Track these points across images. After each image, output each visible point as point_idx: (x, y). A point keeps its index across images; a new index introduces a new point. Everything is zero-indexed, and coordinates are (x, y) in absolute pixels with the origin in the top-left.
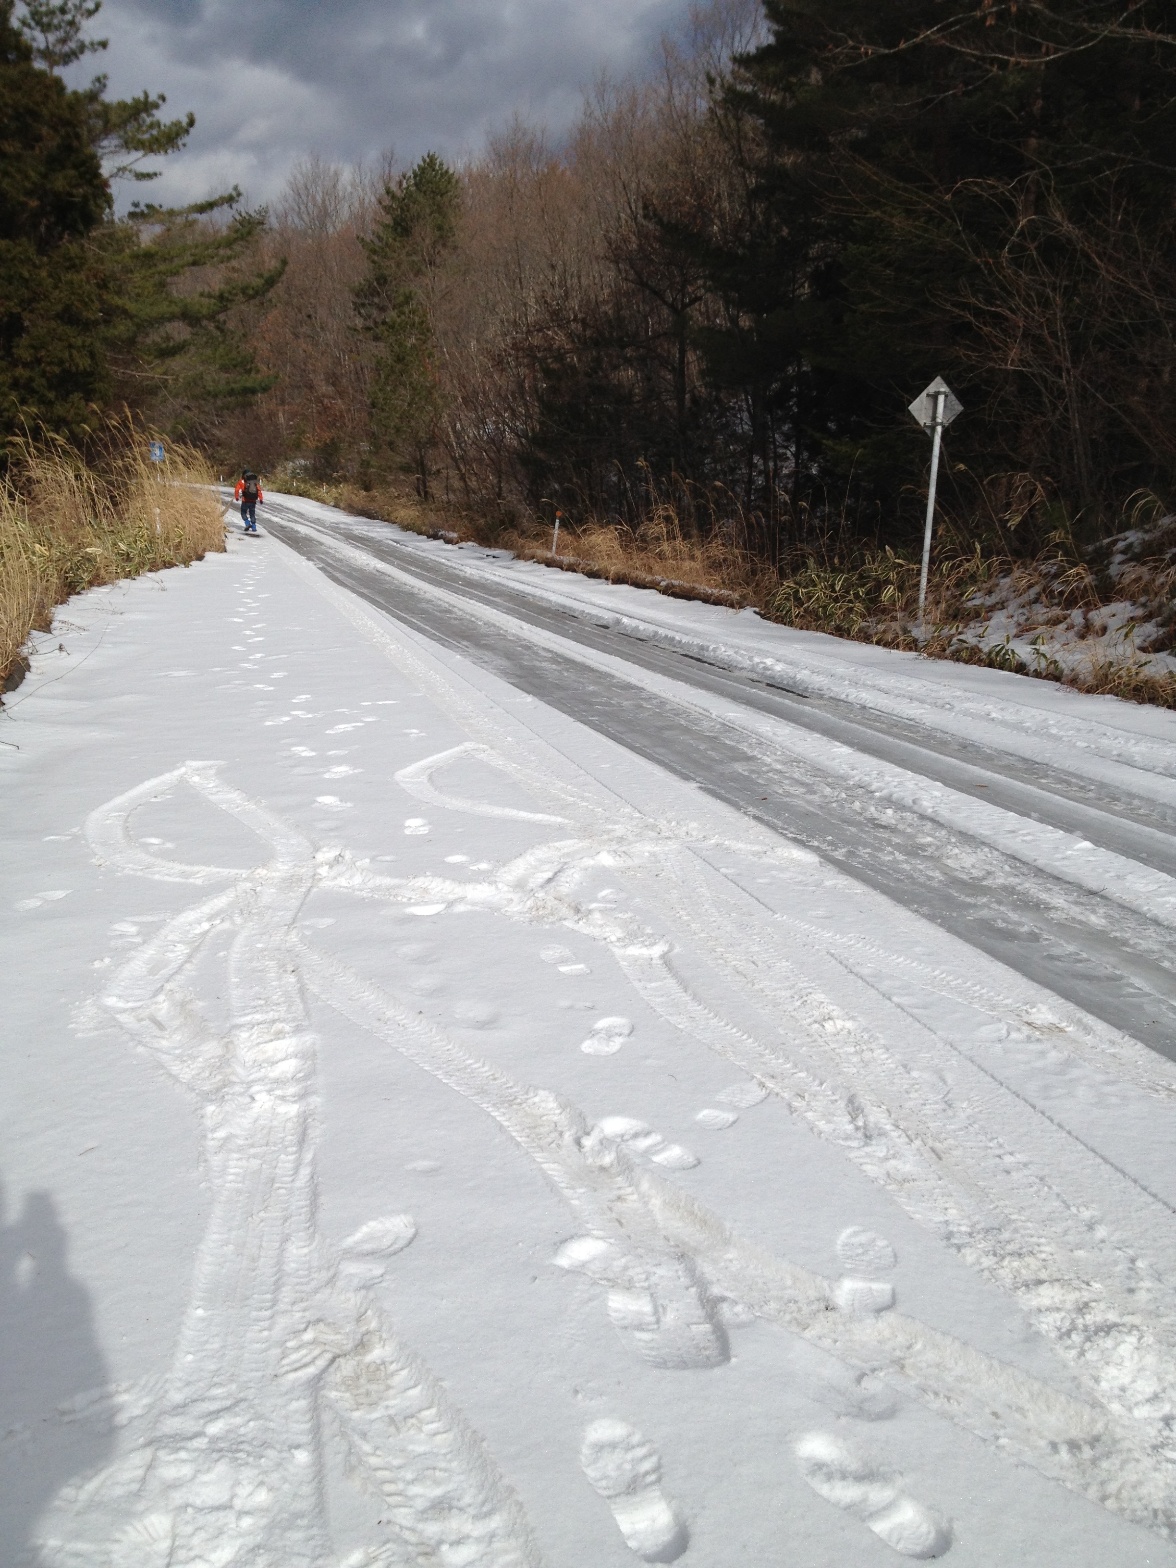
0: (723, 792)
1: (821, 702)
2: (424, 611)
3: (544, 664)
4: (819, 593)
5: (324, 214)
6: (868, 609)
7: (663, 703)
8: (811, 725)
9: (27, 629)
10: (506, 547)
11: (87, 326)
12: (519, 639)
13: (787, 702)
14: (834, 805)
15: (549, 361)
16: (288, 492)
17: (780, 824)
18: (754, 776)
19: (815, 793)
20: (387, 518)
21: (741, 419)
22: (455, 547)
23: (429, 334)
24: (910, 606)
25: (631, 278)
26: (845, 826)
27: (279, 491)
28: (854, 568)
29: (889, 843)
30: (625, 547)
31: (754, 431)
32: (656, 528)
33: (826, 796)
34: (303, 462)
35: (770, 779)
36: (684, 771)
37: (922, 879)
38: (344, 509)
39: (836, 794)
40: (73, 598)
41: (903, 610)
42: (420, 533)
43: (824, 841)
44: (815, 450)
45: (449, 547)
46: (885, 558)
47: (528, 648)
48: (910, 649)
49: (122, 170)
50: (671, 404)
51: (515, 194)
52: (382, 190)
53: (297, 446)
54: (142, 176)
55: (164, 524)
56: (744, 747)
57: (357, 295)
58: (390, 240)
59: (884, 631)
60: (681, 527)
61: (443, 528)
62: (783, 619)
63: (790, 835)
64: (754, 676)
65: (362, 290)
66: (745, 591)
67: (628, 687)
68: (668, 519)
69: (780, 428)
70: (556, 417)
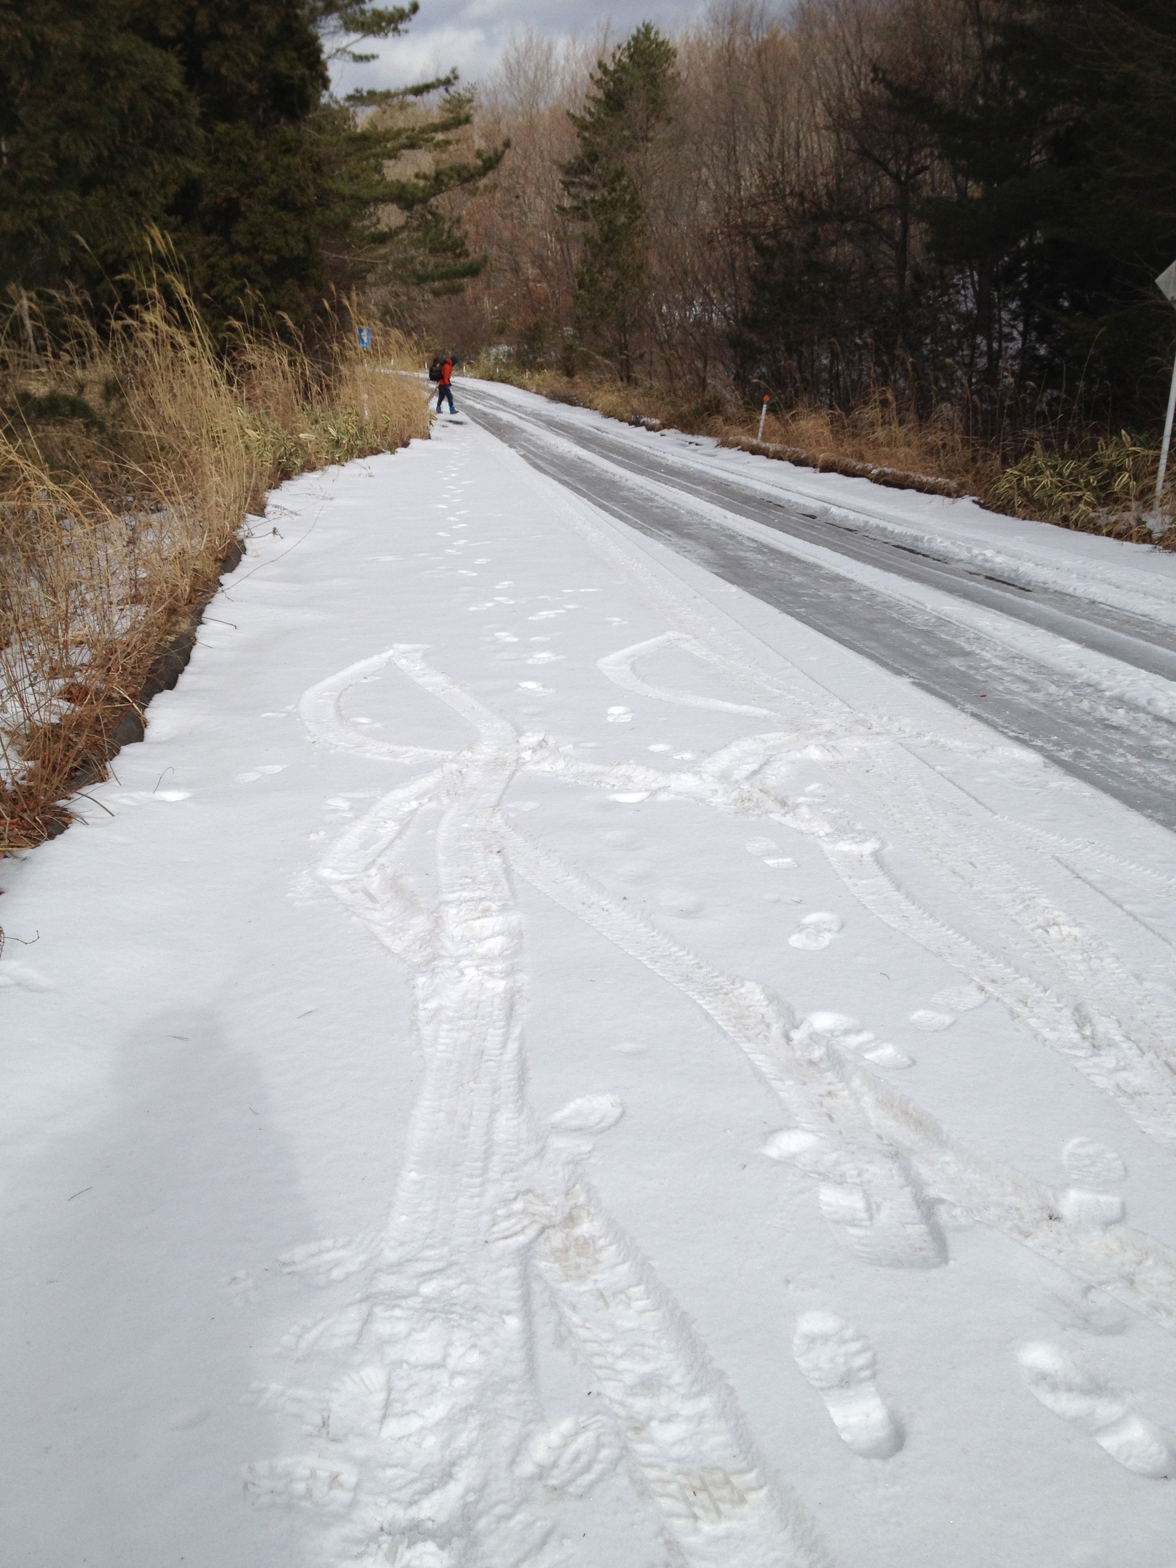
0: (937, 687)
1: (1046, 596)
2: (625, 499)
3: (749, 554)
4: (1046, 480)
5: (535, 90)
6: (1098, 498)
7: (873, 596)
8: (1034, 620)
9: (242, 512)
10: (709, 434)
11: (301, 211)
12: (723, 528)
13: (1009, 596)
14: (1060, 703)
15: (763, 237)
16: (491, 379)
17: (1000, 722)
18: (972, 672)
19: (1038, 690)
20: (589, 405)
21: (966, 296)
22: (658, 433)
23: (638, 212)
24: (1145, 495)
25: (853, 148)
26: (1071, 725)
27: (482, 378)
28: (1085, 455)
29: (1121, 744)
30: (834, 433)
31: (979, 309)
32: (871, 413)
33: (1051, 695)
34: (506, 348)
35: (989, 676)
36: (896, 665)
37: (1157, 784)
38: (546, 396)
39: (1062, 692)
40: (285, 484)
41: (1137, 499)
42: (621, 420)
43: (1049, 741)
44: (1044, 330)
45: (652, 433)
46: (1120, 444)
47: (732, 537)
48: (1144, 542)
49: (342, 51)
50: (890, 282)
51: (733, 63)
52: (594, 62)
53: (501, 331)
54: (360, 58)
55: (372, 409)
56: (961, 642)
57: (567, 173)
58: (602, 115)
59: (1116, 522)
60: (899, 410)
61: (645, 415)
62: (1004, 507)
63: (1013, 734)
64: (972, 569)
65: (572, 168)
66: (964, 479)
67: (836, 578)
68: (884, 403)
69: (1006, 306)
70: (768, 296)
